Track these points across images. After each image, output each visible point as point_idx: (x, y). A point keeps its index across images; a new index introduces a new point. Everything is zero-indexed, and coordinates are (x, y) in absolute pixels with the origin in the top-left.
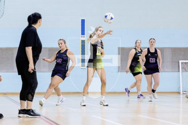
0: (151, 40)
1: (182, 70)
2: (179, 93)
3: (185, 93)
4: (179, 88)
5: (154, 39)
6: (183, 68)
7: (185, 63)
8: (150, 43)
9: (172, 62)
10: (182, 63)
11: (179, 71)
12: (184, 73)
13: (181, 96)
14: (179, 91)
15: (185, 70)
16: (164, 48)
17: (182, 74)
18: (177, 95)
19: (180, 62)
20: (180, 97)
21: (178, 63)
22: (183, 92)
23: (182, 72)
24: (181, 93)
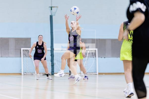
0: (40, 36)
1: (23, 56)
2: (21, 74)
3: (25, 74)
4: (21, 70)
5: (42, 36)
6: (24, 54)
7: (26, 50)
8: (39, 38)
9: (15, 49)
10: (23, 50)
11: (21, 57)
12: (25, 58)
13: (22, 76)
14: (21, 73)
15: (26, 56)
16: (9, 38)
17: (23, 59)
18: (19, 76)
19: (22, 49)
20: (21, 78)
21: (20, 50)
22: (24, 73)
23: (23, 57)
24: (23, 74)
